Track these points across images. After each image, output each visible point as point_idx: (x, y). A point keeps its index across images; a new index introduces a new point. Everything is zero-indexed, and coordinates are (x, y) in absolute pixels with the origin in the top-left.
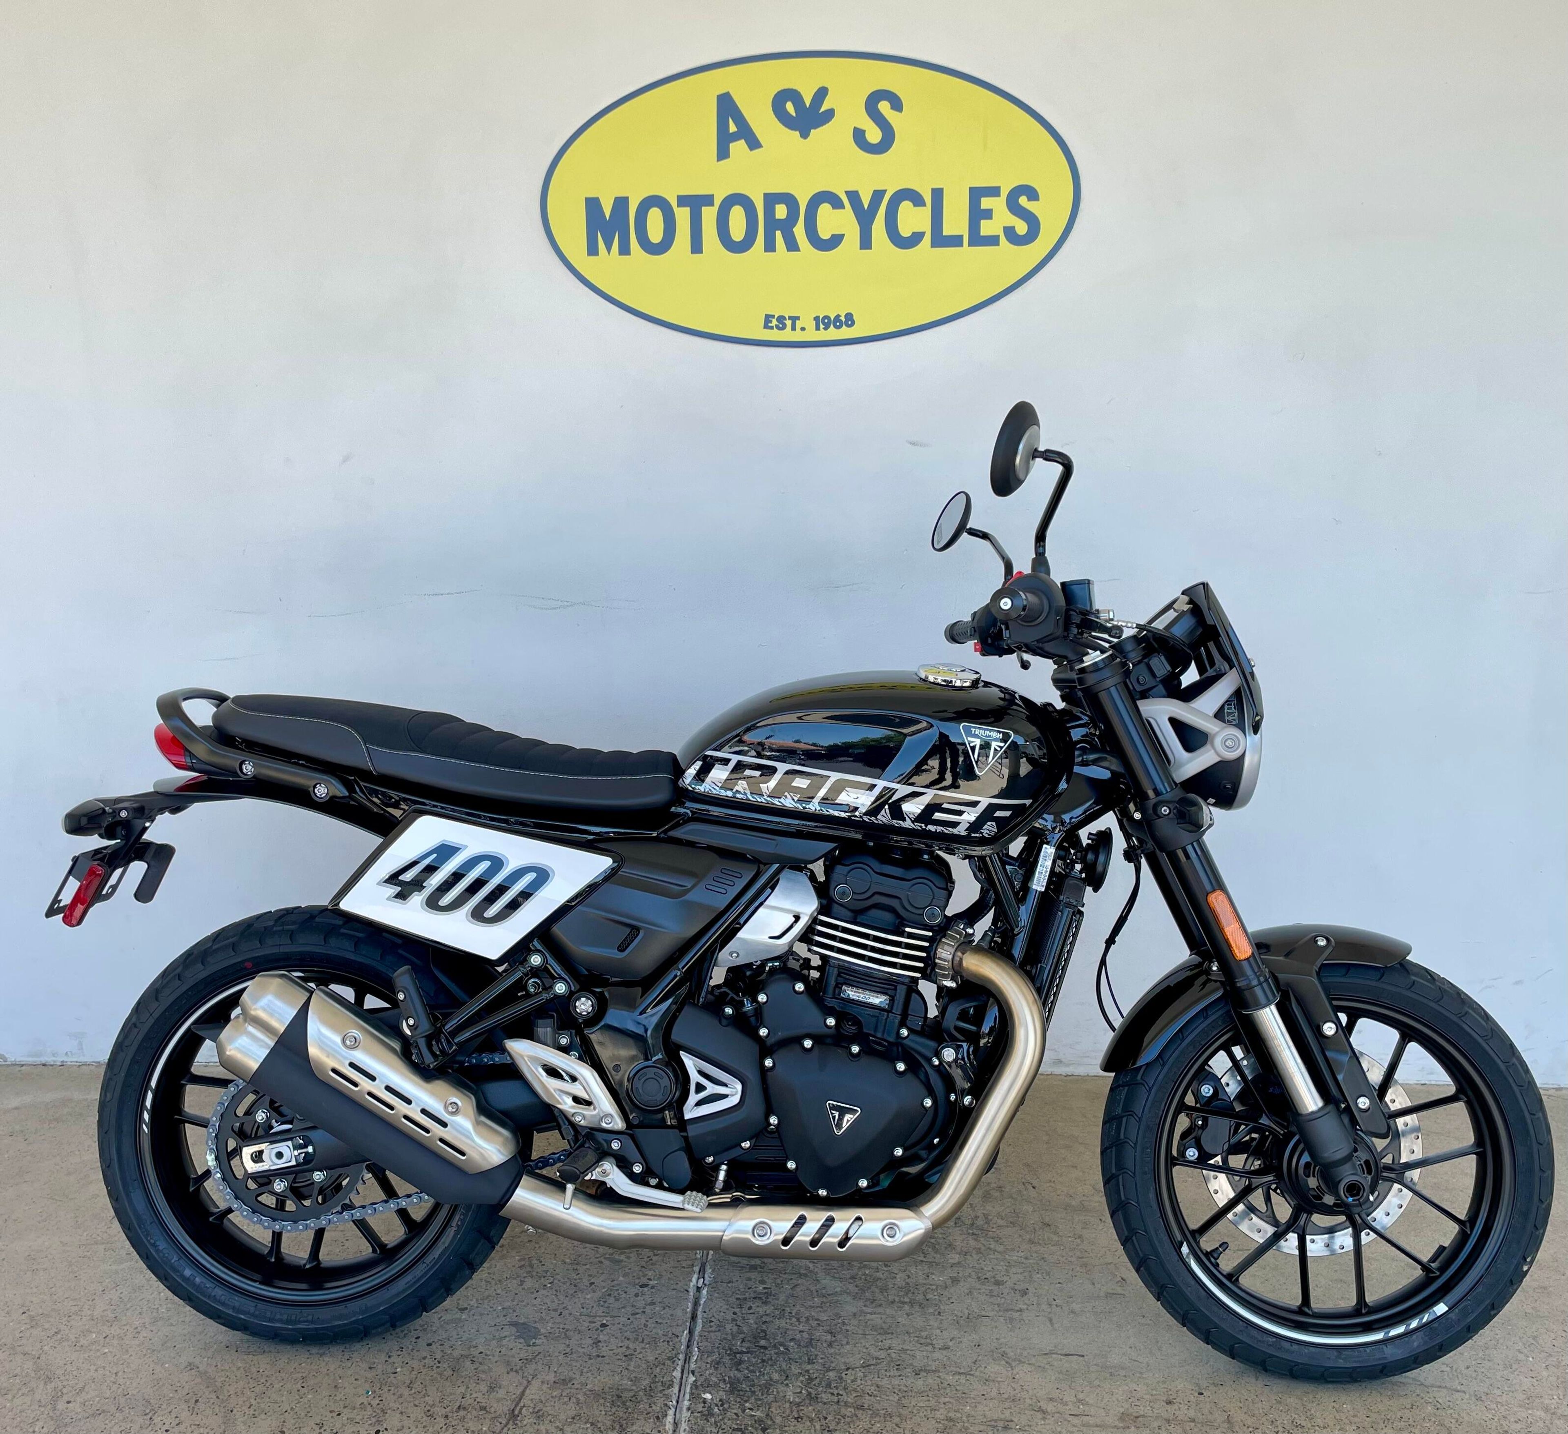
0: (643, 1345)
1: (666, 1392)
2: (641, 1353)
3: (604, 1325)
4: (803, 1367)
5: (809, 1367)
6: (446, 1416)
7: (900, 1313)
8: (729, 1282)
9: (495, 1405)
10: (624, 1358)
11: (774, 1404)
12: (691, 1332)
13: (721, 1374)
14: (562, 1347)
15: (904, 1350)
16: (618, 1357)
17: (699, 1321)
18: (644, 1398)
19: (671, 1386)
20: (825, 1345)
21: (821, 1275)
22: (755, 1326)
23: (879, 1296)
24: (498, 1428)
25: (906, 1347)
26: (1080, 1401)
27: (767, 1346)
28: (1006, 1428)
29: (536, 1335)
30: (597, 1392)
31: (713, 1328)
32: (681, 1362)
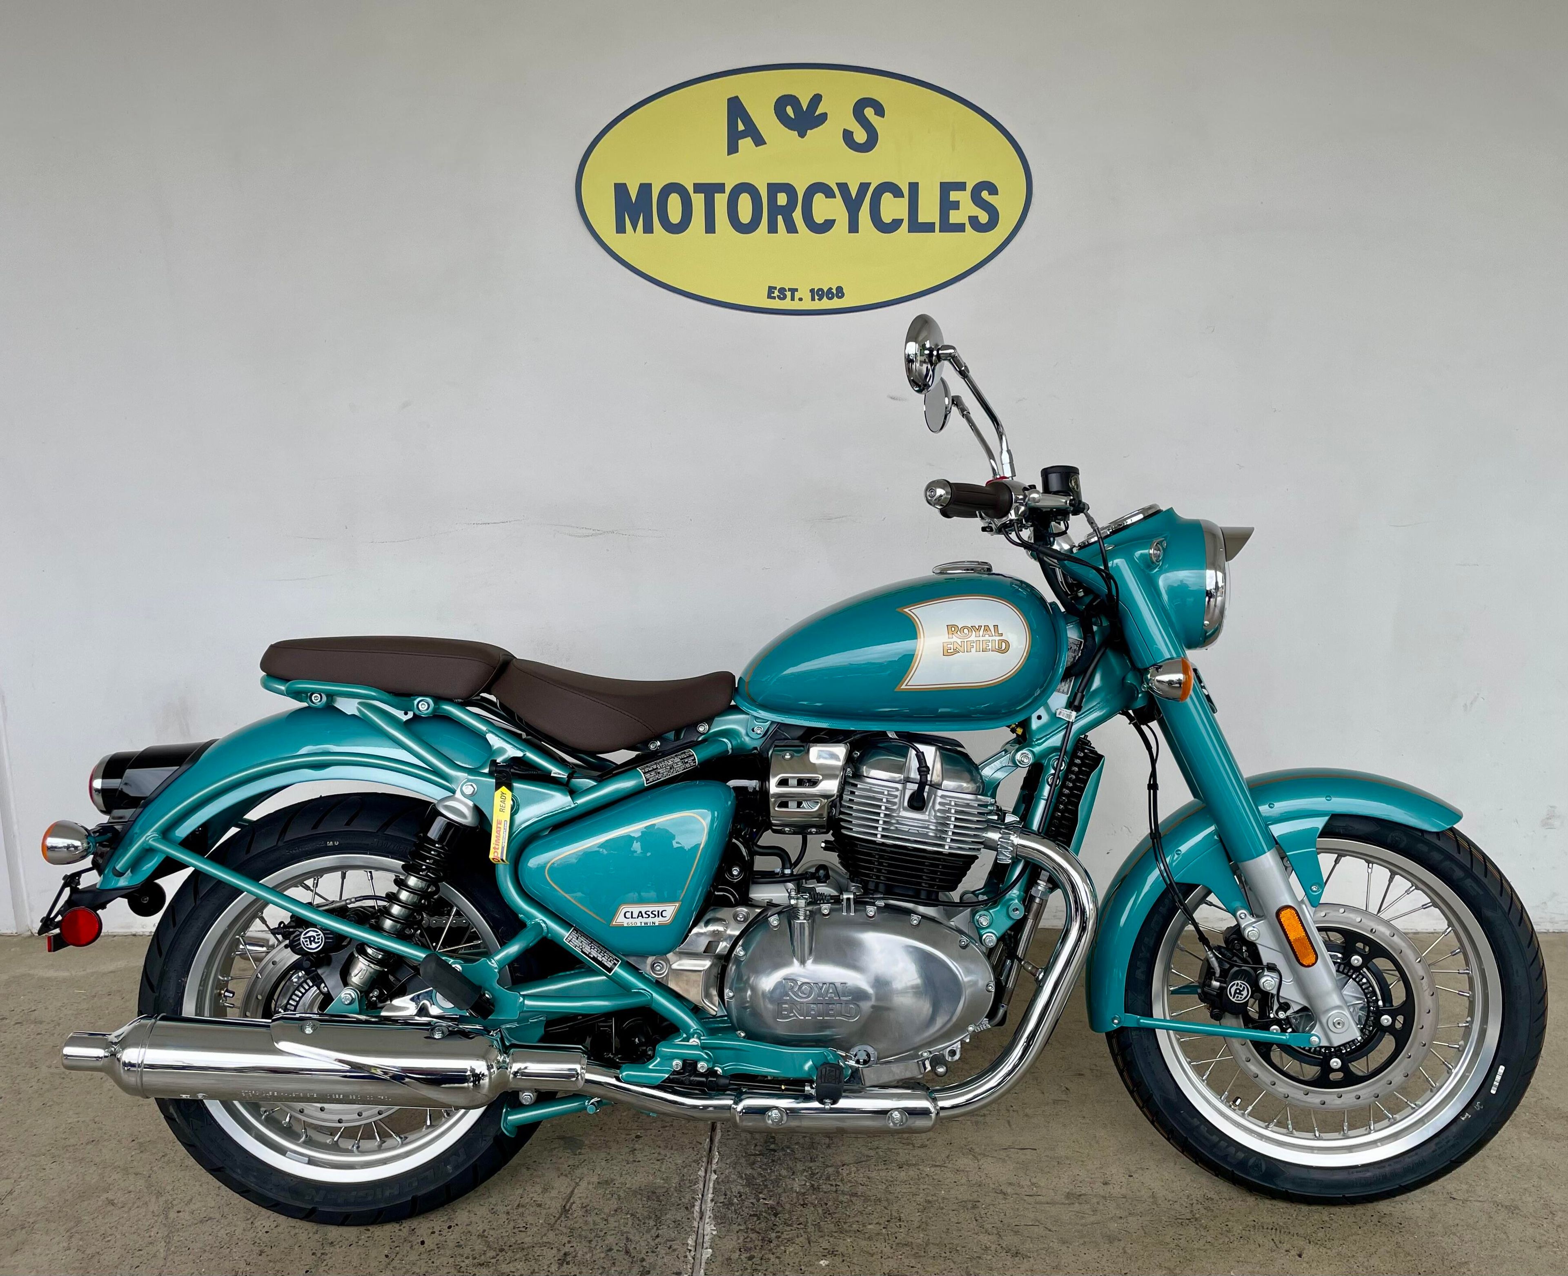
0: (672, 1151)
1: (693, 1188)
2: (670, 1157)
3: (638, 1137)
4: (806, 1164)
5: (811, 1164)
6: (508, 1213)
10: (656, 1162)
11: (783, 1195)
12: (712, 1141)
13: (739, 1172)
14: (603, 1155)
15: (890, 1150)
16: (652, 1161)
17: (719, 1131)
18: (675, 1193)
19: (696, 1183)
24: (552, 1221)
25: (890, 1147)
26: (1033, 1184)
27: (776, 1148)
28: (974, 1207)
29: (581, 1146)
30: (635, 1190)
31: (731, 1137)
32: (704, 1164)
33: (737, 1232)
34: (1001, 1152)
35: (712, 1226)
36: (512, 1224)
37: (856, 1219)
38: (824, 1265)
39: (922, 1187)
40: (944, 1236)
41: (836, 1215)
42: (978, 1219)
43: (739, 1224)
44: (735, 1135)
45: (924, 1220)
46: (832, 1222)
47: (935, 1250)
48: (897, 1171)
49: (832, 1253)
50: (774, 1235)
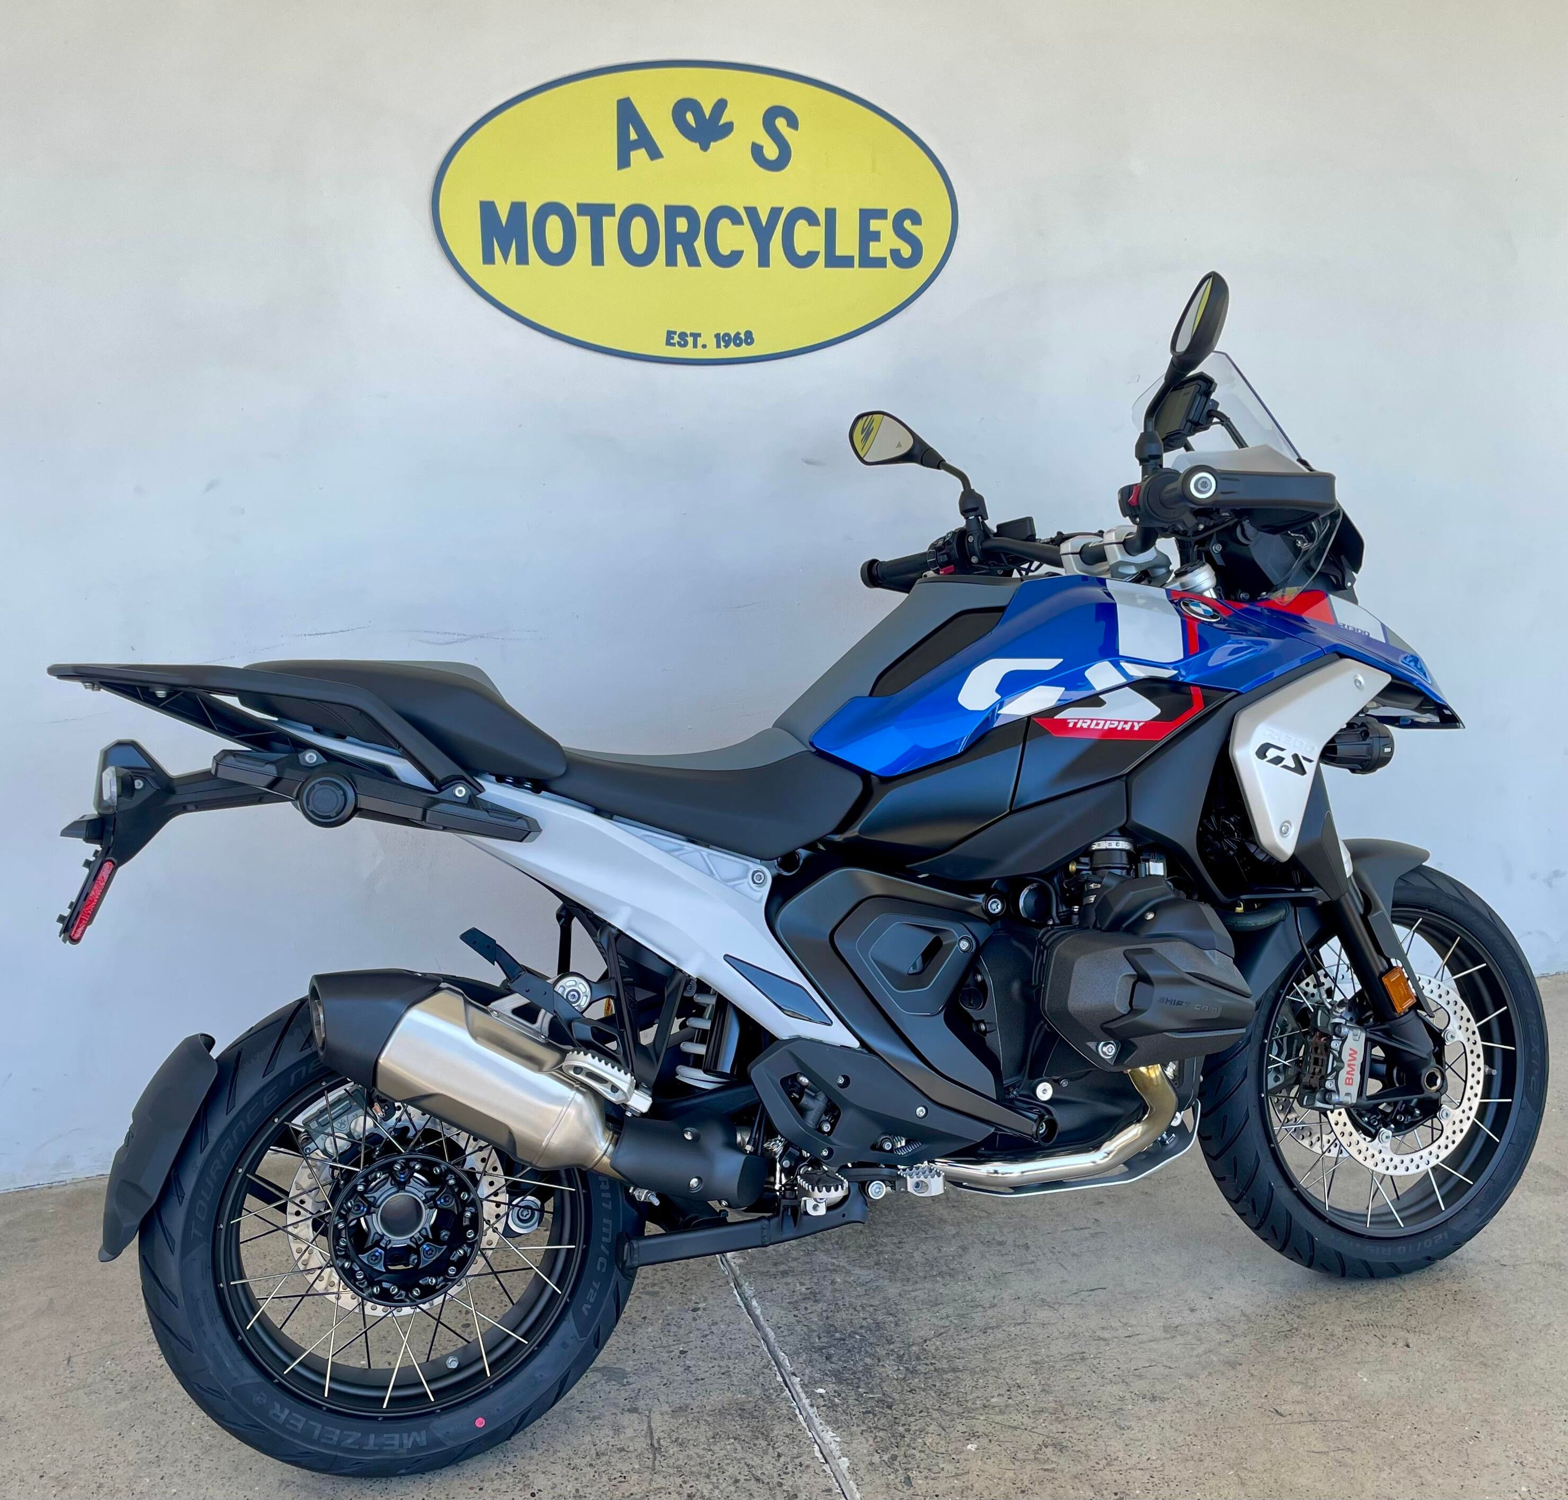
0: (732, 1360)
1: (780, 1395)
2: (735, 1368)
3: (682, 1352)
4: (886, 1347)
5: (892, 1347)
6: (591, 1465)
7: (937, 1285)
8: (772, 1290)
9: (631, 1444)
10: (723, 1376)
11: (883, 1384)
13: (820, 1370)
14: (658, 1380)
16: (717, 1375)
17: (769, 1330)
18: (767, 1406)
19: (781, 1390)
20: (892, 1325)
21: (848, 1267)
22: (822, 1323)
23: (908, 1273)
24: (649, 1463)
25: (962, 1312)
26: (1126, 1324)
27: (843, 1337)
28: (1083, 1359)
29: (624, 1374)
30: (720, 1411)
31: (786, 1333)
32: (776, 1368)
33: (862, 1434)
34: (1074, 1297)
35: (830, 1432)
36: (605, 1478)
37: (974, 1395)
38: (973, 1448)
39: (1020, 1348)
40: (1071, 1393)
41: (952, 1395)
42: (1094, 1369)
43: (858, 1426)
44: (789, 1330)
45: (1043, 1382)
46: (953, 1403)
47: (1074, 1412)
48: (983, 1336)
49: (973, 1435)
50: (901, 1429)
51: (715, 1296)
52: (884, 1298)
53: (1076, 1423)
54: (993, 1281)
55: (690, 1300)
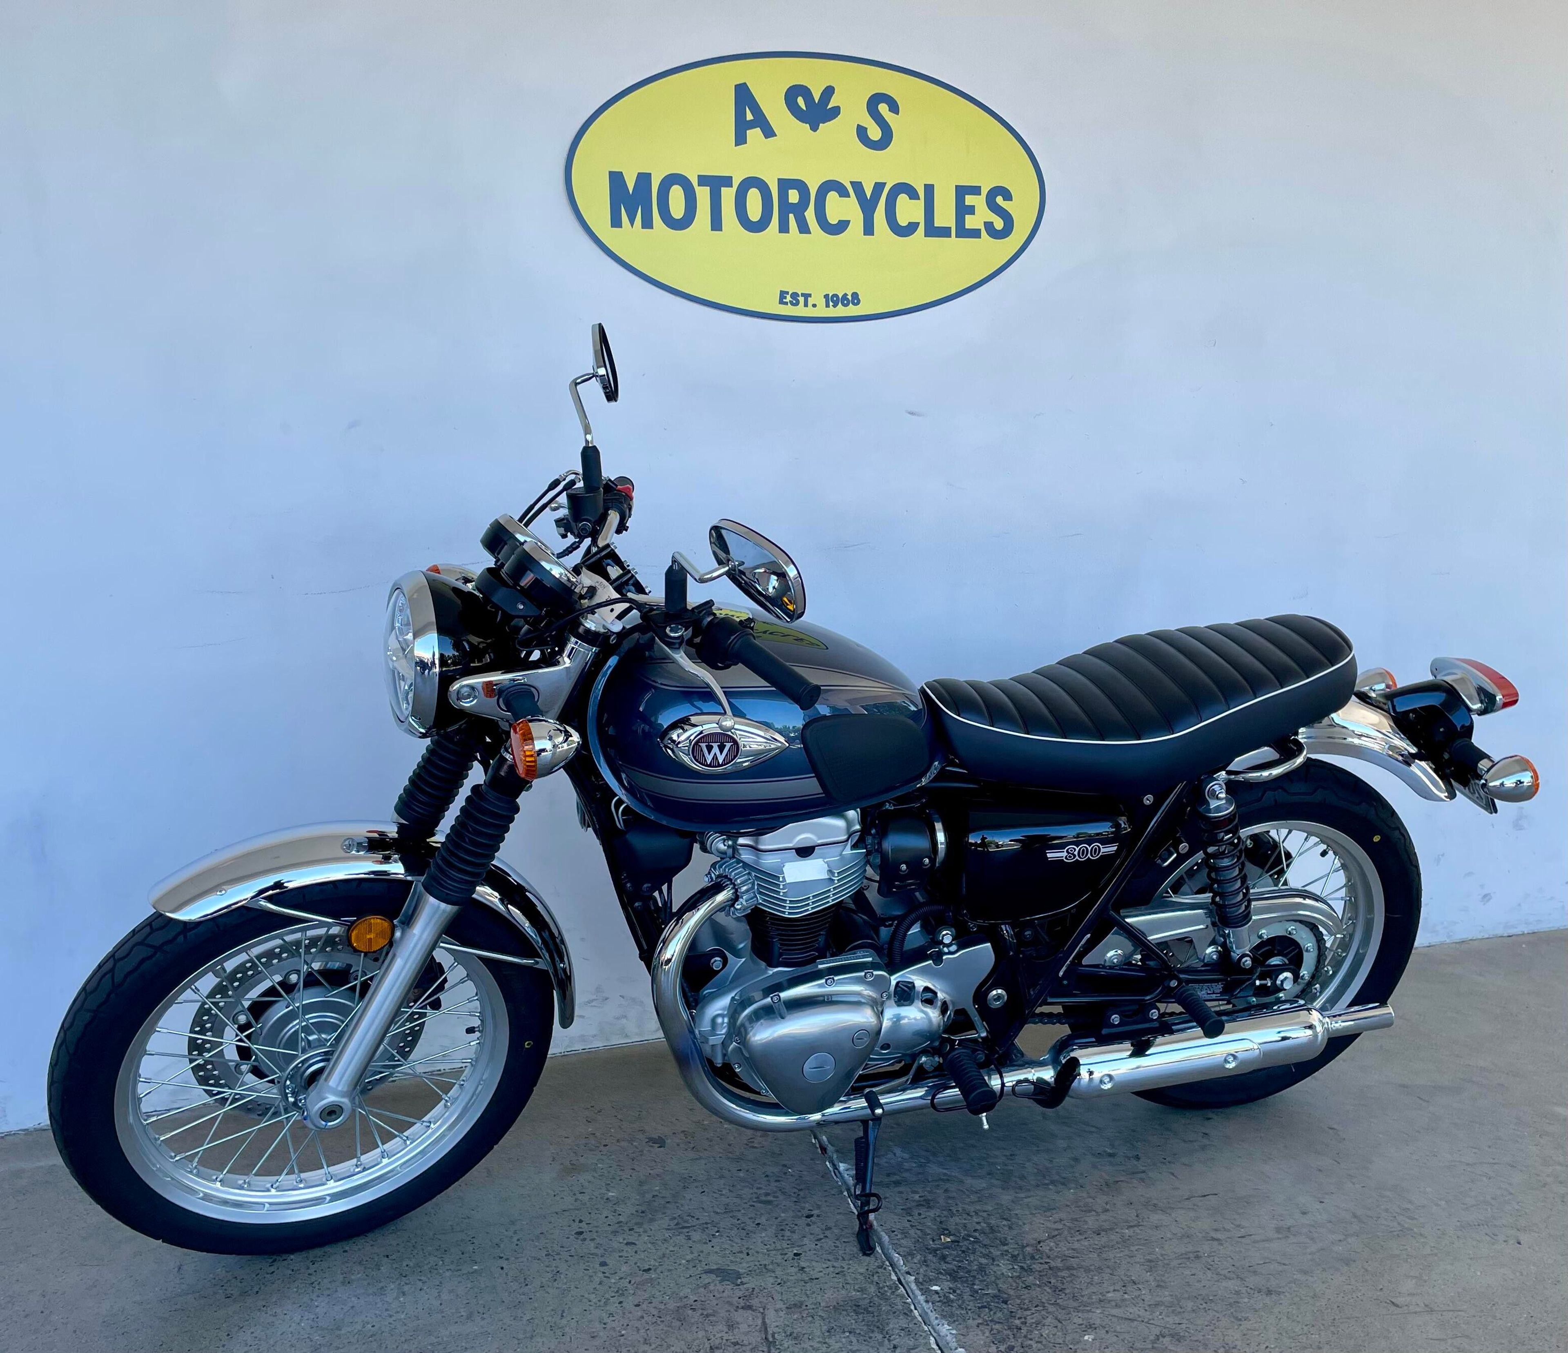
1: (895, 1294)
2: (849, 1268)
3: (796, 1255)
4: (1000, 1249)
5: (1006, 1248)
7: (1049, 1193)
9: (745, 1339)
10: (837, 1276)
11: (998, 1282)
13: (935, 1269)
14: (772, 1280)
16: (831, 1276)
17: (883, 1234)
18: (882, 1303)
19: (899, 1287)
20: (1006, 1228)
21: (960, 1178)
23: (1020, 1183)
25: (1075, 1217)
26: (1238, 1226)
27: (957, 1239)
28: (1197, 1257)
29: (739, 1275)
30: (834, 1307)
31: (899, 1236)
32: (890, 1268)
33: (978, 1326)
34: (1186, 1203)
35: (946, 1326)
37: (1090, 1290)
38: (1090, 1340)
39: (1134, 1249)
40: (1188, 1290)
41: (1067, 1291)
42: (1209, 1267)
43: (974, 1319)
44: (902, 1233)
45: (1158, 1278)
46: (1069, 1298)
47: (1190, 1305)
48: (1097, 1237)
49: (1090, 1327)
50: (1018, 1322)
51: (828, 1204)
52: (997, 1204)
53: (1194, 1315)
54: (1105, 1189)
55: (803, 1208)
